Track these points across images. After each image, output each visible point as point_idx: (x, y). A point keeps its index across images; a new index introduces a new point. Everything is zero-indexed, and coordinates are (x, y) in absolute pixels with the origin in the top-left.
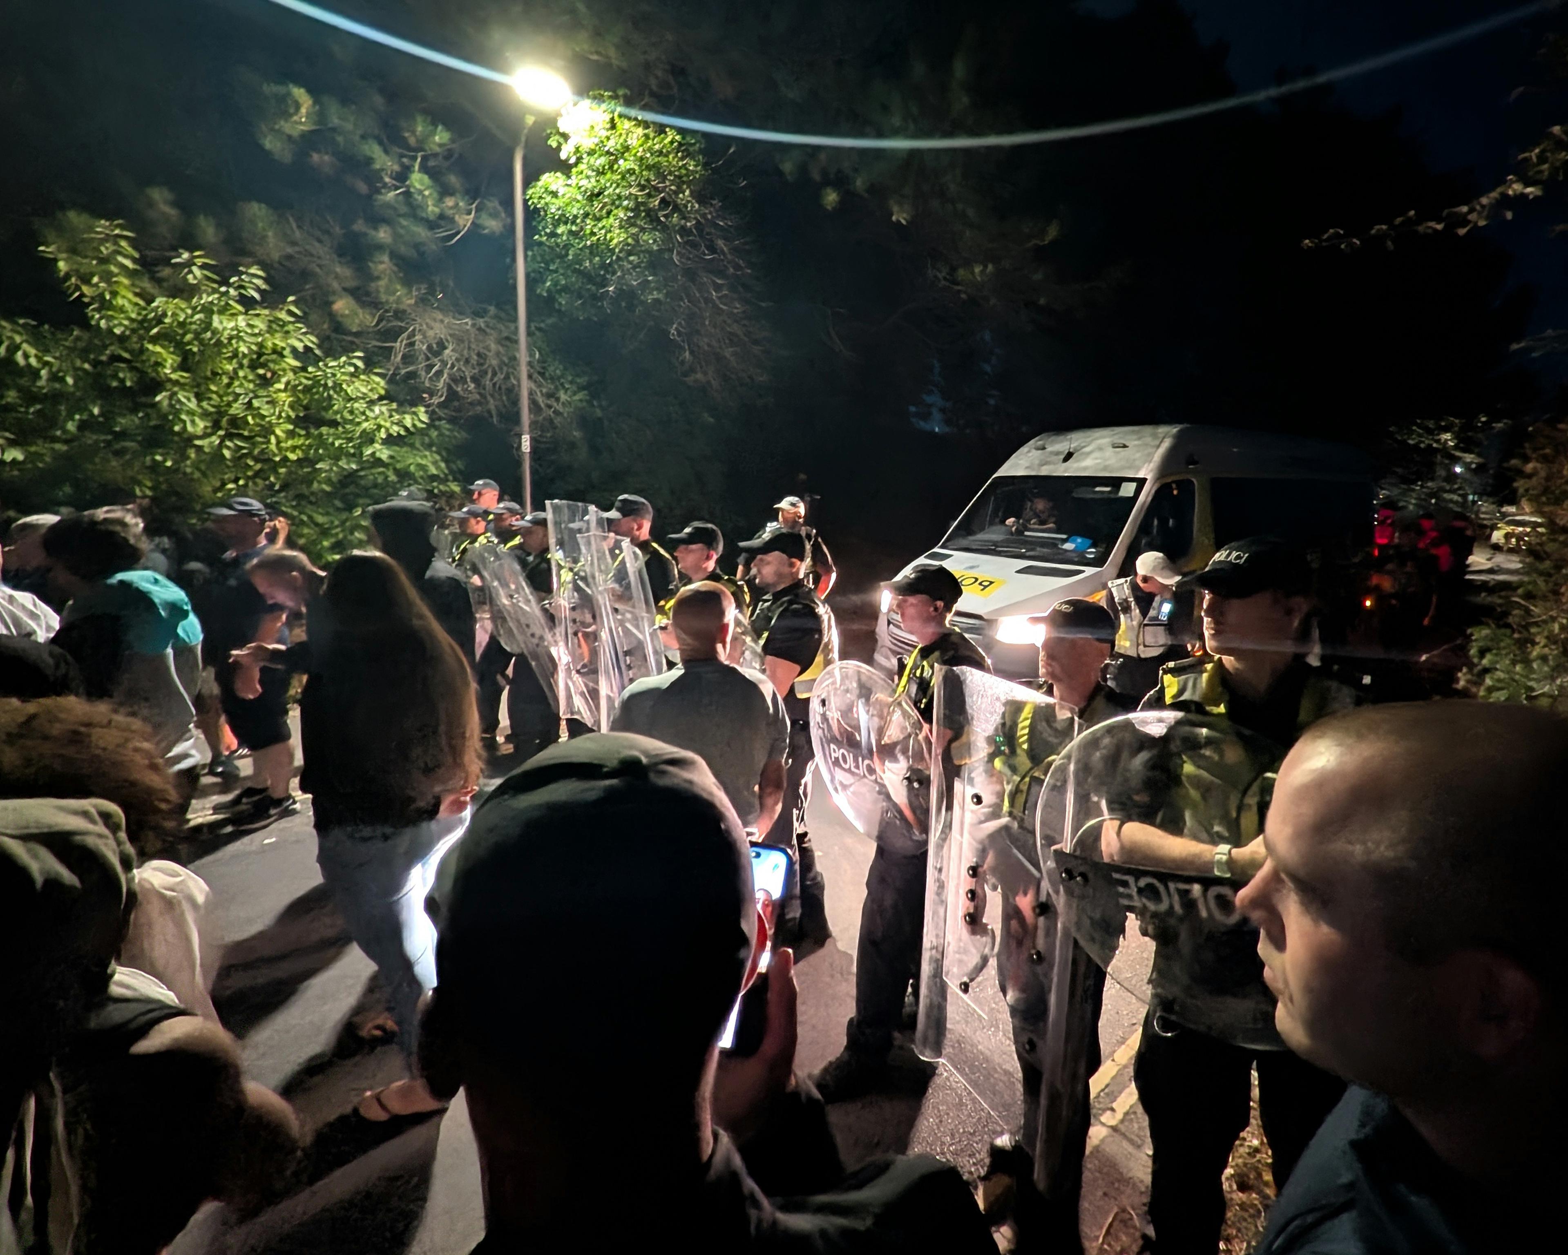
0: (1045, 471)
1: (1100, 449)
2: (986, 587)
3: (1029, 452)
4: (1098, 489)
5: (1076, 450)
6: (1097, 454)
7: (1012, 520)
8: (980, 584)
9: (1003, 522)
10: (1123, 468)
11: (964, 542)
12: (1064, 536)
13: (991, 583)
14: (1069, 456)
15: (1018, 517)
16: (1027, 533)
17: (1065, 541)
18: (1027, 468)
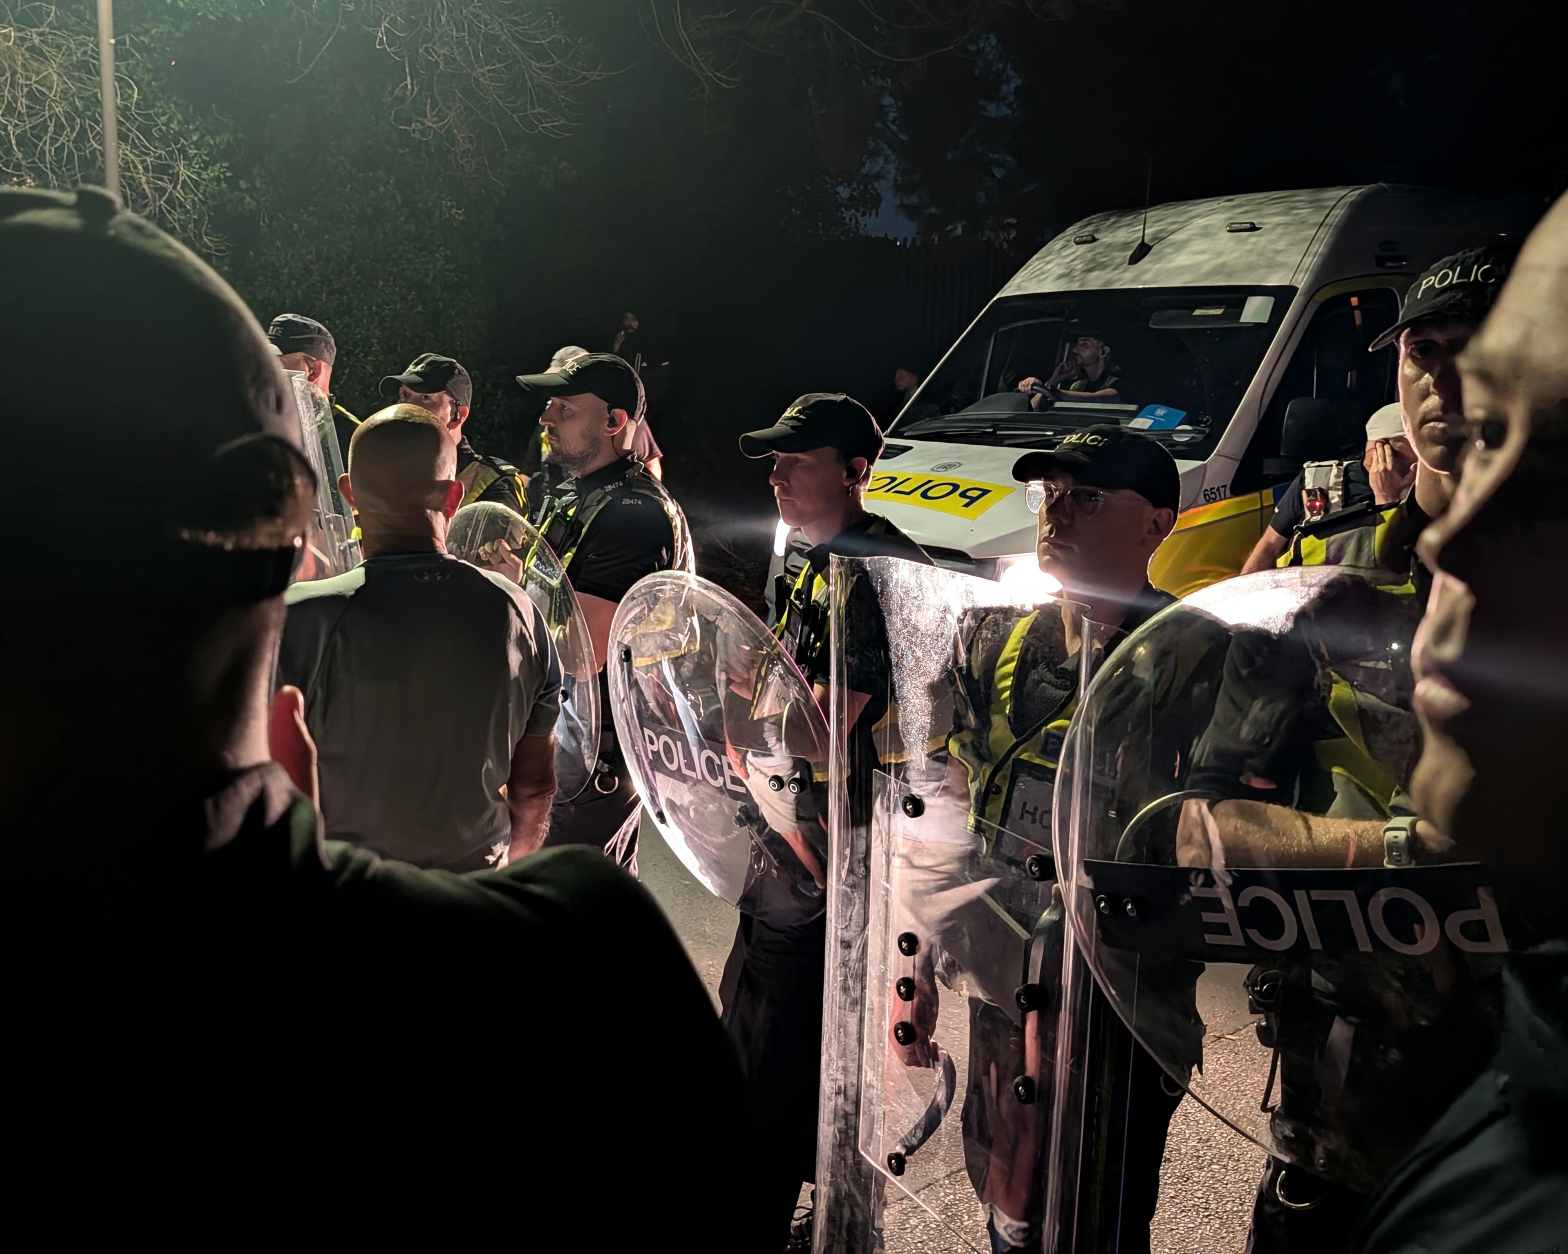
0: (1095, 282)
1: (1206, 233)
2: (973, 500)
3: (1064, 247)
4: (1198, 312)
5: (1158, 238)
6: (1198, 245)
7: (1031, 380)
8: (963, 495)
9: (1012, 386)
10: (1250, 268)
11: (935, 425)
12: (1133, 407)
13: (985, 492)
14: (1142, 251)
15: (1043, 377)
16: (1058, 404)
17: (1133, 415)
18: (1061, 277)
